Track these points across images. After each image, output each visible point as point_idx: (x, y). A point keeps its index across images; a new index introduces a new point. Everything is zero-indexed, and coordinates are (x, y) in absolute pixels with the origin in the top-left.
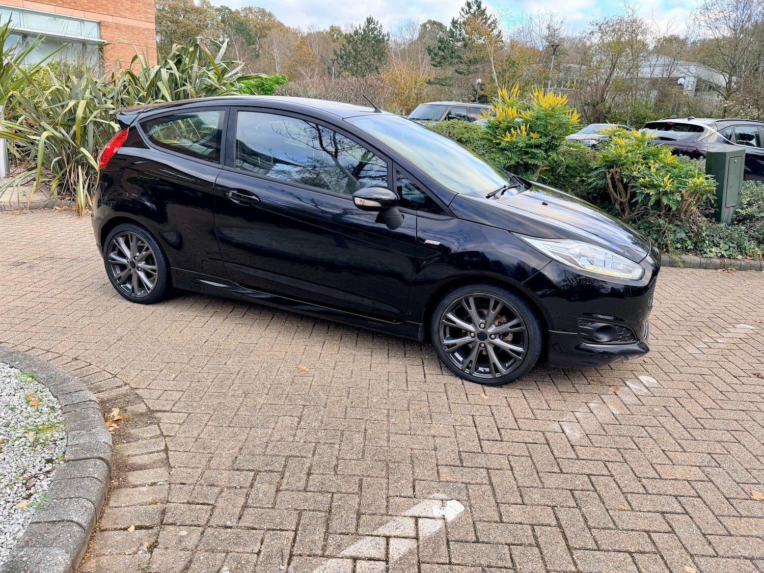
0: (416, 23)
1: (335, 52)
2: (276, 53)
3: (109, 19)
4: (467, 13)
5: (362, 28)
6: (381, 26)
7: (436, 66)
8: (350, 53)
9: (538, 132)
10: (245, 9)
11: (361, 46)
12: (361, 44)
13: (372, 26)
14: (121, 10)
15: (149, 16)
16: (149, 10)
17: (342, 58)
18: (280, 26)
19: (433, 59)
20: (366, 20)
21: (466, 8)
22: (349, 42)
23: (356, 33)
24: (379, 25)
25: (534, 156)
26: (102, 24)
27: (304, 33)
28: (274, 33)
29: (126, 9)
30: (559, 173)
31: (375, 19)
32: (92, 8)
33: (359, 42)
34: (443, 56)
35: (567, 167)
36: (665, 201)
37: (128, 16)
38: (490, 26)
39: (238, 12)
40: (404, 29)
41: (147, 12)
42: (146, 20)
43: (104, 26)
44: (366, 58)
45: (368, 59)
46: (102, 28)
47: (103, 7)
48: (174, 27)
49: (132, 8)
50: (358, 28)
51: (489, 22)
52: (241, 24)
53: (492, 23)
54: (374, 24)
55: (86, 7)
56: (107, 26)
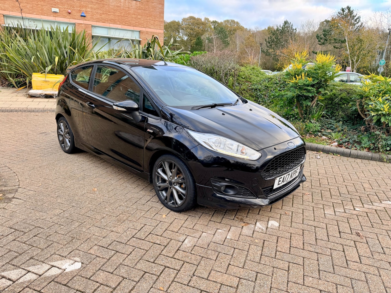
0: (312, 22)
1: (266, 40)
2: (238, 42)
3: (144, 29)
4: (342, 15)
5: (281, 26)
6: (292, 25)
7: (321, 45)
8: (274, 40)
9: (313, 77)
10: (226, 21)
11: (280, 36)
12: (280, 35)
13: (287, 25)
14: (149, 25)
15: (161, 27)
16: (161, 24)
17: (269, 43)
18: (242, 29)
19: (319, 41)
20: (284, 22)
21: (342, 12)
22: (273, 34)
23: (277, 30)
24: (291, 24)
25: (309, 91)
26: (141, 32)
27: (254, 31)
28: (238, 32)
29: (151, 24)
30: (335, 102)
31: (289, 21)
32: (137, 25)
33: (279, 34)
34: (325, 39)
35: (341, 98)
36: (383, 120)
37: (152, 27)
38: (356, 20)
39: (222, 23)
40: (305, 25)
41: (160, 25)
42: (160, 29)
43: (142, 33)
44: (282, 42)
45: (283, 43)
46: (141, 33)
47: (142, 24)
48: (192, 32)
49: (154, 24)
50: (279, 27)
51: (355, 18)
52: (222, 29)
53: (357, 19)
54: (288, 24)
55: (134, 25)
56: (143, 33)
